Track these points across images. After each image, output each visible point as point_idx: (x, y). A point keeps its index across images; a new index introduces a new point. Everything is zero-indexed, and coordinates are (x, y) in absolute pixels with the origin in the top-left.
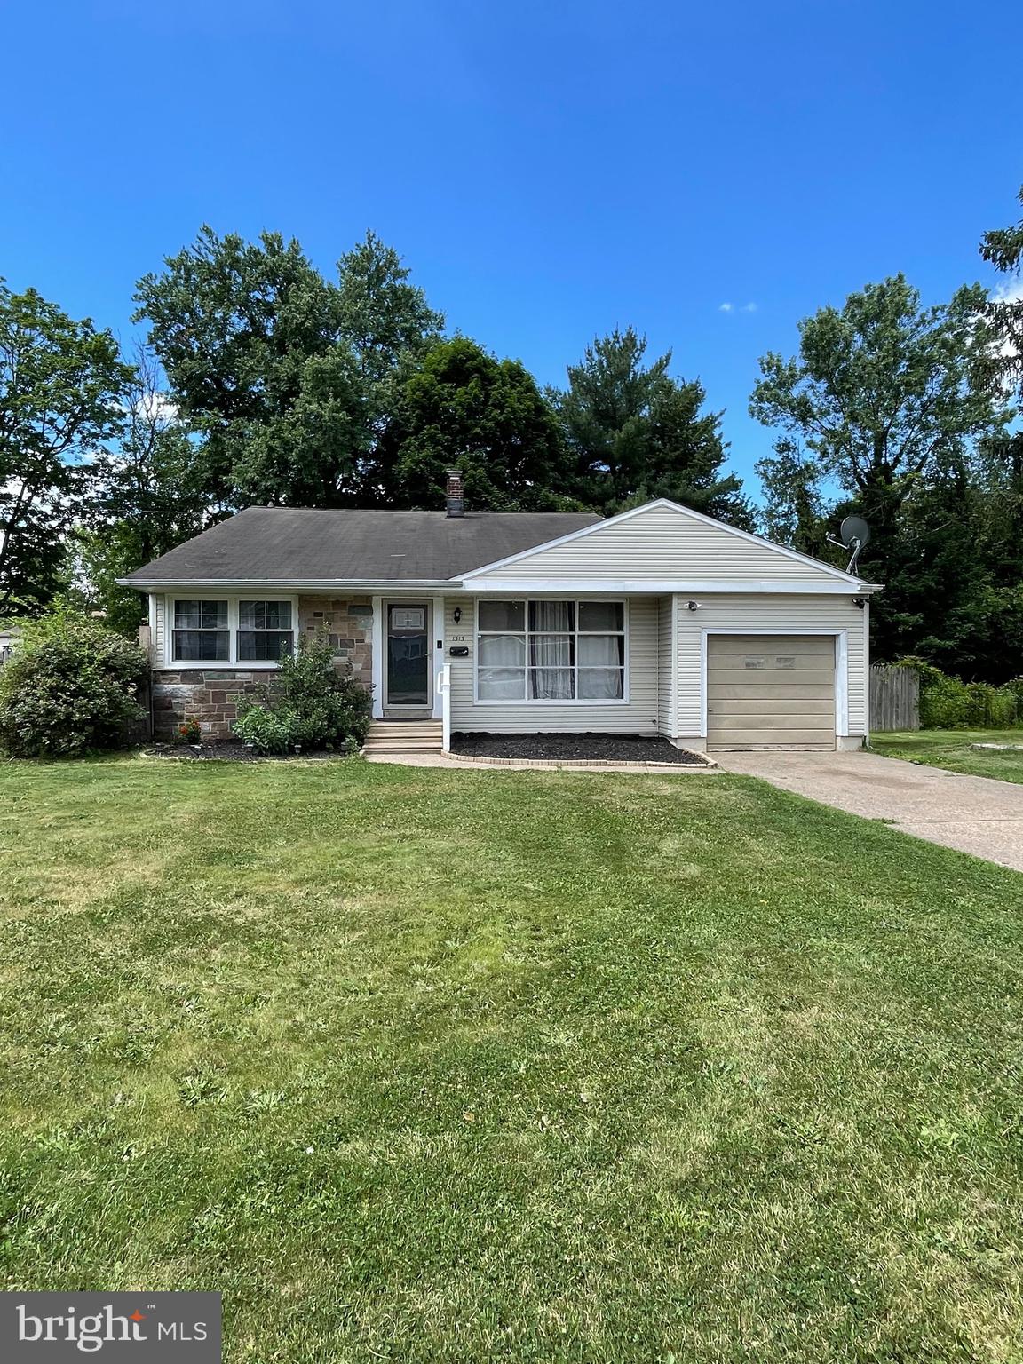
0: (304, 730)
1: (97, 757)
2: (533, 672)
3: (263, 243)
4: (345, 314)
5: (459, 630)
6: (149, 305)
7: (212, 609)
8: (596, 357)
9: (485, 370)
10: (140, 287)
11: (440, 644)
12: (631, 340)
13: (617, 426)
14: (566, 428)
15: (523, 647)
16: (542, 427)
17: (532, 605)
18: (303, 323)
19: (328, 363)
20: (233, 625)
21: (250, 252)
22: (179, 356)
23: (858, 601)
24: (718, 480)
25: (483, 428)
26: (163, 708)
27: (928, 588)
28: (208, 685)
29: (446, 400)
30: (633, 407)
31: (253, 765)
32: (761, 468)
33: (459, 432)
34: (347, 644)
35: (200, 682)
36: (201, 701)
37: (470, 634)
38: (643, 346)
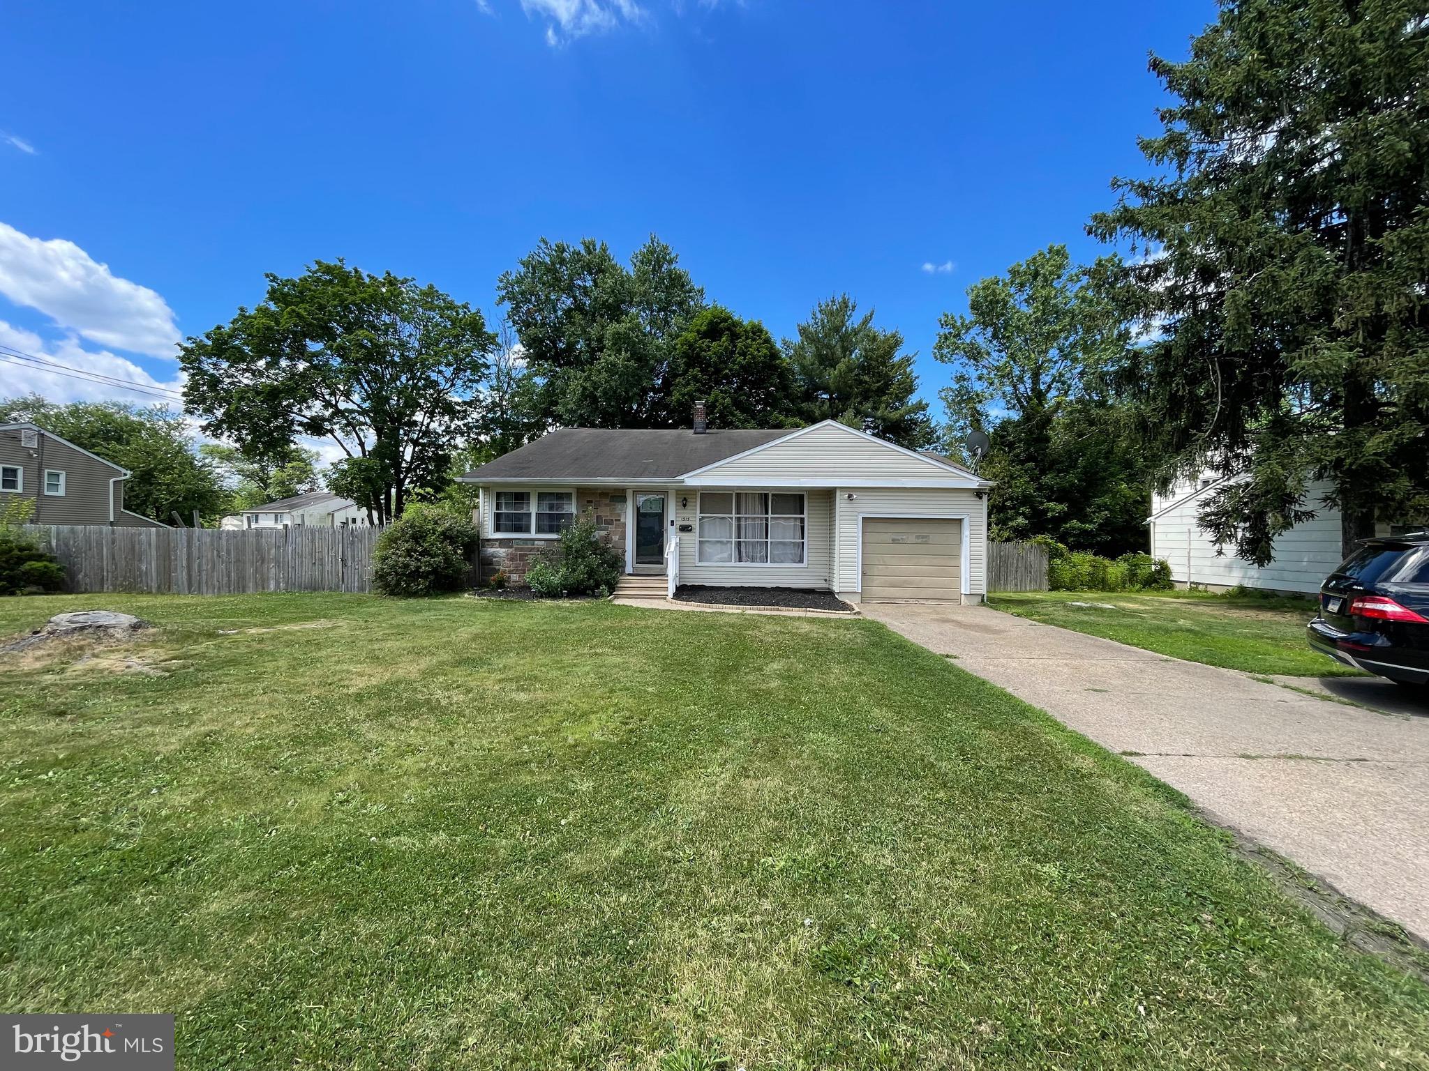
0: (571, 580)
1: (437, 596)
2: (739, 543)
3: (583, 247)
4: (636, 293)
5: (686, 513)
6: (508, 293)
7: (521, 498)
8: (819, 315)
9: (733, 329)
10: (501, 281)
11: (672, 522)
12: (845, 303)
13: (833, 366)
14: (796, 368)
15: (731, 525)
16: (775, 368)
17: (738, 495)
18: (607, 300)
19: (621, 328)
20: (533, 509)
21: (573, 253)
22: (528, 326)
23: (979, 494)
24: (910, 404)
25: (731, 370)
26: (487, 564)
27: (1073, 485)
28: (516, 549)
29: (705, 351)
30: (847, 350)
31: (535, 604)
32: (943, 394)
33: (714, 373)
34: (609, 522)
35: (511, 547)
36: (512, 560)
37: (694, 516)
38: (854, 307)
